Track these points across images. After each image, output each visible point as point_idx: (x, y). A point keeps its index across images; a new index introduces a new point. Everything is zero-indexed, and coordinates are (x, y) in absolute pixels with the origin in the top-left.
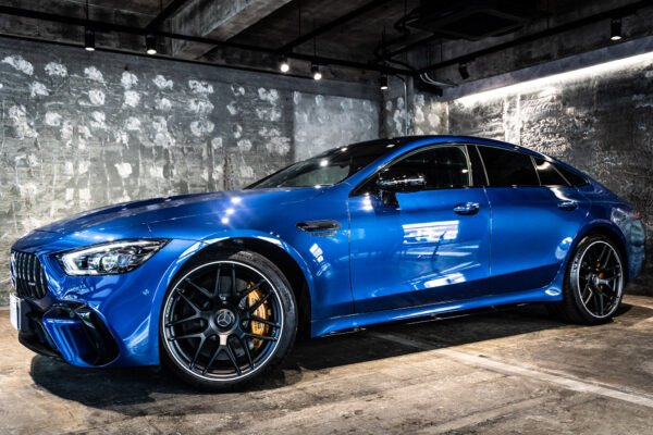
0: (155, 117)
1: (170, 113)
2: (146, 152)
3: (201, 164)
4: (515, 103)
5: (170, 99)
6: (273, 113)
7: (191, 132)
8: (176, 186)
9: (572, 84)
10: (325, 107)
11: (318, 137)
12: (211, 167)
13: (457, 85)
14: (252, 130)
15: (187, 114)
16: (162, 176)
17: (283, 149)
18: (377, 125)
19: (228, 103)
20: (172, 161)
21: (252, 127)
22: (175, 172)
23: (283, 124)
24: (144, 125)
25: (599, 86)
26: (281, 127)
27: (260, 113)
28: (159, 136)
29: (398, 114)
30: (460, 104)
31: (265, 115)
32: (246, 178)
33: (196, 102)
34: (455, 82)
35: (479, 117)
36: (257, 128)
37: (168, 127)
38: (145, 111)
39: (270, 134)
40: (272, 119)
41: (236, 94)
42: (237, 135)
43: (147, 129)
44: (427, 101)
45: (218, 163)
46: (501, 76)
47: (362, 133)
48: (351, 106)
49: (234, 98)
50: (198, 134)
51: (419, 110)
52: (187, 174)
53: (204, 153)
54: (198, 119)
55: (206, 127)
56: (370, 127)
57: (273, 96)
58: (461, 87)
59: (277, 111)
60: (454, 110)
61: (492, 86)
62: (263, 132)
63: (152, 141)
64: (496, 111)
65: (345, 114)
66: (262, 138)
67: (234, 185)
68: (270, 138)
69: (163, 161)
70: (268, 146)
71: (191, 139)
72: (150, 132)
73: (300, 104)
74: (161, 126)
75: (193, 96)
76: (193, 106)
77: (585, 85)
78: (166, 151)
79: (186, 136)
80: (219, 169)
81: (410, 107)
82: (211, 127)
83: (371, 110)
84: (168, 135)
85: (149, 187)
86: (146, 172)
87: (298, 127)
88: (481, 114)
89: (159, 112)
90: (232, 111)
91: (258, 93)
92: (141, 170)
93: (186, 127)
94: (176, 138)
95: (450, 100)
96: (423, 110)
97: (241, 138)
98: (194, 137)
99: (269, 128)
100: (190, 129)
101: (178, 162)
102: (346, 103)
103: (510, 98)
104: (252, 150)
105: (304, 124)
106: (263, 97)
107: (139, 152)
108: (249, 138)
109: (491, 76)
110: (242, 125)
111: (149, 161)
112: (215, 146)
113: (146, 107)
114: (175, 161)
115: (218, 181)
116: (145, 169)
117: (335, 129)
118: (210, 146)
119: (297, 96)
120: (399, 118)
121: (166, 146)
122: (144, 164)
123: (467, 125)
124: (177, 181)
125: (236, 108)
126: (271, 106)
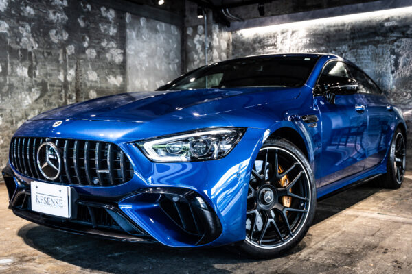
0: (21, 23)
1: (33, 20)
2: (13, 53)
3: (58, 67)
4: (286, 36)
5: (33, 7)
6: (112, 28)
7: (50, 39)
8: (38, 85)
9: (331, 27)
10: (147, 28)
11: (142, 51)
12: (66, 71)
13: (243, 20)
14: (97, 41)
15: (47, 22)
16: (27, 76)
17: (118, 59)
18: (180, 46)
19: (79, 16)
20: (34, 63)
21: (97, 39)
22: (37, 72)
23: (118, 38)
24: (11, 29)
25: (351, 29)
26: (116, 40)
27: (102, 28)
28: (24, 39)
29: (197, 38)
30: (241, 35)
31: (106, 30)
32: (92, 81)
33: (54, 13)
34: (243, 17)
35: (258, 45)
36: (100, 40)
37: (32, 32)
38: (12, 16)
39: (110, 46)
40: (111, 34)
41: (85, 10)
42: (86, 44)
43: (13, 32)
44: (220, 29)
45: (71, 67)
46: (280, 16)
47: (171, 51)
48: (164, 29)
49: (83, 13)
50: (56, 41)
51: (215, 36)
52: (47, 75)
53: (61, 58)
54: (55, 28)
55: (62, 35)
56: (175, 46)
57: (111, 15)
58: (246, 22)
59: (114, 28)
60: (236, 38)
61: (272, 22)
62: (104, 44)
63: (18, 44)
64: (272, 41)
65: (160, 34)
66: (103, 49)
67: (83, 87)
68: (109, 48)
69: (28, 62)
70: (108, 55)
71: (50, 44)
72: (18, 36)
73: (130, 23)
74: (26, 30)
75: (52, 7)
76: (52, 17)
77: (341, 28)
78: (30, 53)
79: (46, 42)
80: (72, 72)
81: (209, 33)
82: (66, 36)
83: (176, 33)
84: (32, 40)
85: (16, 84)
86: (13, 71)
87: (128, 42)
88: (260, 42)
89: (24, 19)
90: (82, 24)
91: (100, 10)
92: (9, 69)
93: (46, 34)
94: (38, 43)
95: (233, 30)
96: (217, 36)
97: (88, 47)
98: (53, 43)
99: (109, 41)
100: (49, 36)
101: (40, 64)
102: (161, 26)
103: (283, 33)
104: (96, 58)
105: (133, 39)
106: (104, 14)
107: (8, 52)
108: (94, 47)
109: (272, 15)
110: (89, 36)
111: (16, 61)
112: (69, 53)
113: (13, 12)
114: (37, 63)
115: (71, 82)
116: (12, 69)
117: (153, 45)
118: (65, 52)
119: (128, 17)
120: (199, 41)
121: (30, 49)
122: (12, 64)
123: (246, 50)
124: (39, 81)
125: (85, 22)
126: (110, 23)
